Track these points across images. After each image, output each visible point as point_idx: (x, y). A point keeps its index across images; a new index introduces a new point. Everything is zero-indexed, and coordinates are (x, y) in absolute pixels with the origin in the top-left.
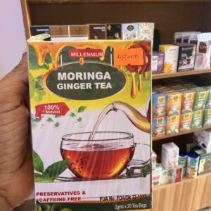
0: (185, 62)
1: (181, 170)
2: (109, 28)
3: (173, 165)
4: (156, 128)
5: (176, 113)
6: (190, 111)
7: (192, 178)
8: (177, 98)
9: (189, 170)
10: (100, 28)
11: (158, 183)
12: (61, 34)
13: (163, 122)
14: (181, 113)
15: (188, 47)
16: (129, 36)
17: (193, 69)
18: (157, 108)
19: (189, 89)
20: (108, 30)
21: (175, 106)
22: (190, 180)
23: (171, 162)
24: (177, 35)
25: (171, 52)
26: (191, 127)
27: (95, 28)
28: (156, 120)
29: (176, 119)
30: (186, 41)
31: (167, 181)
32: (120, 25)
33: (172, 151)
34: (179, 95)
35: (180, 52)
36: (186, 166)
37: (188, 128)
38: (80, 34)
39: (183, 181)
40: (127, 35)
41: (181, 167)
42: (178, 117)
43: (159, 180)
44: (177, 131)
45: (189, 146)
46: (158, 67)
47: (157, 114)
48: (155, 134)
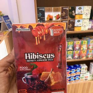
2: (70, 8)
4: (88, 54)
10: (66, 8)
11: (87, 79)
12: (49, 11)
13: (92, 52)
16: (79, 12)
18: (89, 45)
20: (69, 9)
27: (64, 8)
28: (88, 51)
31: (92, 79)
32: (75, 7)
38: (57, 11)
40: (78, 12)
43: (88, 78)
46: (91, 27)
47: (89, 49)
48: (87, 57)
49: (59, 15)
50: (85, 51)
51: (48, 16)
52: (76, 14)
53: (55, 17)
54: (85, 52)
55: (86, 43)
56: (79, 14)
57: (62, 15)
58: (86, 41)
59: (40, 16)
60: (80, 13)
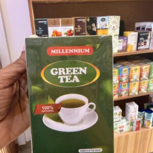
0: (143, 44)
1: (140, 122)
2: (88, 20)
3: (134, 118)
4: (121, 91)
5: (136, 81)
6: (146, 79)
7: (148, 128)
8: (137, 69)
9: (146, 122)
10: (82, 20)
11: (123, 130)
12: (55, 24)
13: (126, 86)
14: (140, 80)
15: (145, 33)
16: (102, 25)
17: (149, 49)
18: (122, 76)
19: (146, 63)
20: (87, 21)
21: (136, 75)
22: (146, 130)
23: (132, 116)
24: (137, 25)
25: (132, 36)
26: (147, 90)
27: (78, 20)
28: (121, 85)
29: (136, 85)
30: (143, 29)
31: (130, 130)
32: (96, 18)
33: (133, 108)
34: (138, 67)
35: (139, 36)
36: (144, 119)
37: (145, 91)
38: (68, 24)
39: (141, 130)
41: (140, 119)
42: (137, 83)
43: (124, 129)
44: (137, 93)
45: (146, 105)
46: (123, 47)
47: (122, 81)
48: (120, 95)
49: (71, 31)
50: (116, 85)
51: (53, 32)
52: (97, 29)
53: (65, 34)
54: (116, 88)
55: (117, 73)
56: (102, 29)
57: (75, 30)
58: (117, 70)
59: (41, 33)
60: (104, 27)
